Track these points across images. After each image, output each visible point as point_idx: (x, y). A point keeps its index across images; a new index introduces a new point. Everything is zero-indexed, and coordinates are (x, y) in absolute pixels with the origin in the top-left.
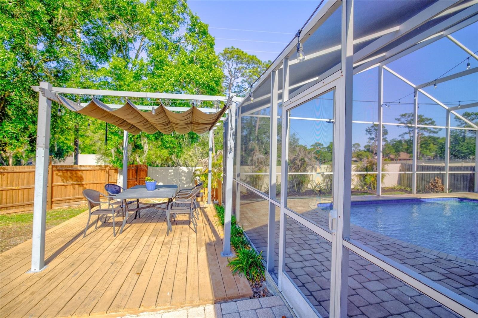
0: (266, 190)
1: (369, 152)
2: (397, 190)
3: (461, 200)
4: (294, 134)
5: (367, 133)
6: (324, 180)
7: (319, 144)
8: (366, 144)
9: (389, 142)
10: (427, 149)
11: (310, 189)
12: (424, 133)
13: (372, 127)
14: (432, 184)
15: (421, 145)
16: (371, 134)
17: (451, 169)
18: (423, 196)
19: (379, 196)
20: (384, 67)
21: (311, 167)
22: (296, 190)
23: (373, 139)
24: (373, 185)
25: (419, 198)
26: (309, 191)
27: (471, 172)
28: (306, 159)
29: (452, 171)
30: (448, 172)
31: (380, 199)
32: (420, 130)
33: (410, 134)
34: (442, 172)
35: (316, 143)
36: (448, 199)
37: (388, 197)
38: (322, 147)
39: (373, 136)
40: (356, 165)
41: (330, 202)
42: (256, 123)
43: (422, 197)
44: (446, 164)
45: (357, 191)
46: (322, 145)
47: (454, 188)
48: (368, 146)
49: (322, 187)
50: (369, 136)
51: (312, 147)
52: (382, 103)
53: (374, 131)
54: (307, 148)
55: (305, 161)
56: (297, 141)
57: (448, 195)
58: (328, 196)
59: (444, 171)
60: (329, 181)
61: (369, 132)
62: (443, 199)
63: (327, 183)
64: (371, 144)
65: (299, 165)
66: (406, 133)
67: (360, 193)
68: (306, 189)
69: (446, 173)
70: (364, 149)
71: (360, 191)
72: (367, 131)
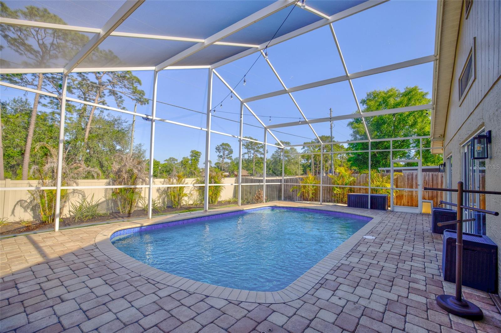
0: (72, 214)
1: (219, 169)
2: (232, 203)
3: (273, 208)
4: (140, 145)
5: (217, 151)
6: (160, 197)
7: (173, 159)
8: (217, 161)
9: (234, 160)
10: (259, 167)
11: (142, 208)
12: (257, 154)
13: (221, 145)
14: (257, 196)
15: (255, 164)
16: (220, 152)
17: (267, 181)
18: (246, 208)
19: (206, 211)
20: (213, 70)
21: (141, 180)
22: (121, 211)
23: (221, 157)
24: (211, 199)
25: (242, 209)
26: (140, 210)
27: (280, 184)
28: (135, 171)
29: (268, 183)
30: (265, 184)
31: (207, 214)
32: (255, 151)
33: (248, 154)
34: (261, 184)
35: (170, 158)
36: (264, 208)
37: (214, 211)
38: (176, 162)
39: (222, 154)
40: (196, 179)
41: (139, 225)
42: (87, 125)
43: (244, 209)
44: (264, 178)
45: (195, 206)
46: (177, 160)
47: (270, 198)
48: (218, 163)
49: (156, 205)
50: (218, 153)
51: (166, 162)
52: (210, 109)
53: (222, 150)
54: (161, 163)
55: (133, 174)
56: (143, 153)
57: (266, 204)
58: (162, 215)
59: (263, 183)
60: (166, 197)
61: (218, 150)
62: (260, 209)
63: (164, 199)
64: (220, 162)
65: (124, 179)
66: (245, 153)
67: (198, 209)
68: (136, 209)
69: (264, 185)
70: (215, 166)
71: (198, 206)
72: (216, 149)
